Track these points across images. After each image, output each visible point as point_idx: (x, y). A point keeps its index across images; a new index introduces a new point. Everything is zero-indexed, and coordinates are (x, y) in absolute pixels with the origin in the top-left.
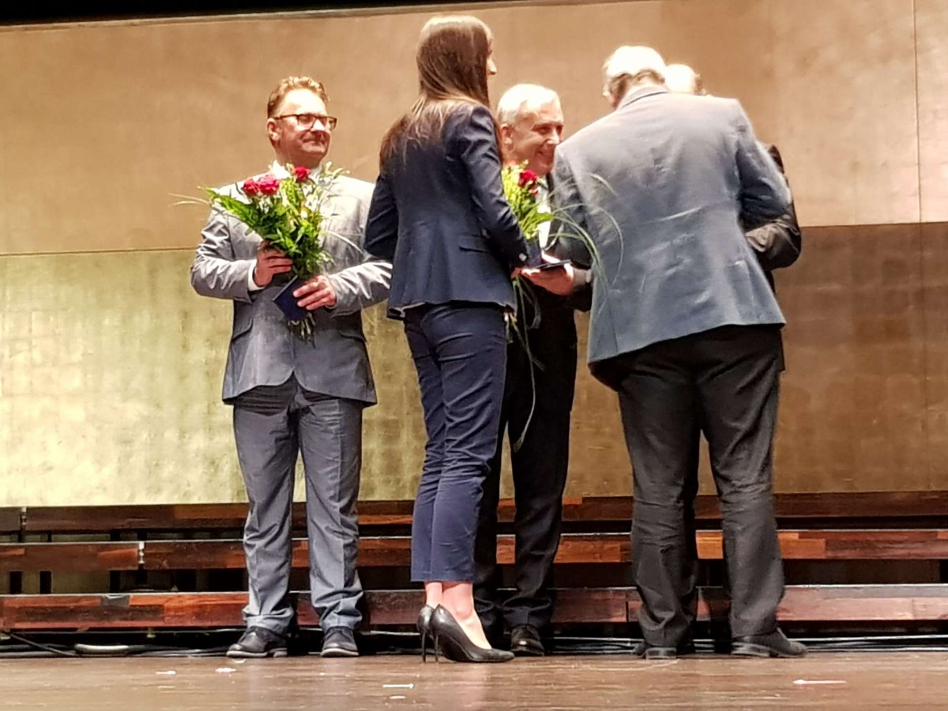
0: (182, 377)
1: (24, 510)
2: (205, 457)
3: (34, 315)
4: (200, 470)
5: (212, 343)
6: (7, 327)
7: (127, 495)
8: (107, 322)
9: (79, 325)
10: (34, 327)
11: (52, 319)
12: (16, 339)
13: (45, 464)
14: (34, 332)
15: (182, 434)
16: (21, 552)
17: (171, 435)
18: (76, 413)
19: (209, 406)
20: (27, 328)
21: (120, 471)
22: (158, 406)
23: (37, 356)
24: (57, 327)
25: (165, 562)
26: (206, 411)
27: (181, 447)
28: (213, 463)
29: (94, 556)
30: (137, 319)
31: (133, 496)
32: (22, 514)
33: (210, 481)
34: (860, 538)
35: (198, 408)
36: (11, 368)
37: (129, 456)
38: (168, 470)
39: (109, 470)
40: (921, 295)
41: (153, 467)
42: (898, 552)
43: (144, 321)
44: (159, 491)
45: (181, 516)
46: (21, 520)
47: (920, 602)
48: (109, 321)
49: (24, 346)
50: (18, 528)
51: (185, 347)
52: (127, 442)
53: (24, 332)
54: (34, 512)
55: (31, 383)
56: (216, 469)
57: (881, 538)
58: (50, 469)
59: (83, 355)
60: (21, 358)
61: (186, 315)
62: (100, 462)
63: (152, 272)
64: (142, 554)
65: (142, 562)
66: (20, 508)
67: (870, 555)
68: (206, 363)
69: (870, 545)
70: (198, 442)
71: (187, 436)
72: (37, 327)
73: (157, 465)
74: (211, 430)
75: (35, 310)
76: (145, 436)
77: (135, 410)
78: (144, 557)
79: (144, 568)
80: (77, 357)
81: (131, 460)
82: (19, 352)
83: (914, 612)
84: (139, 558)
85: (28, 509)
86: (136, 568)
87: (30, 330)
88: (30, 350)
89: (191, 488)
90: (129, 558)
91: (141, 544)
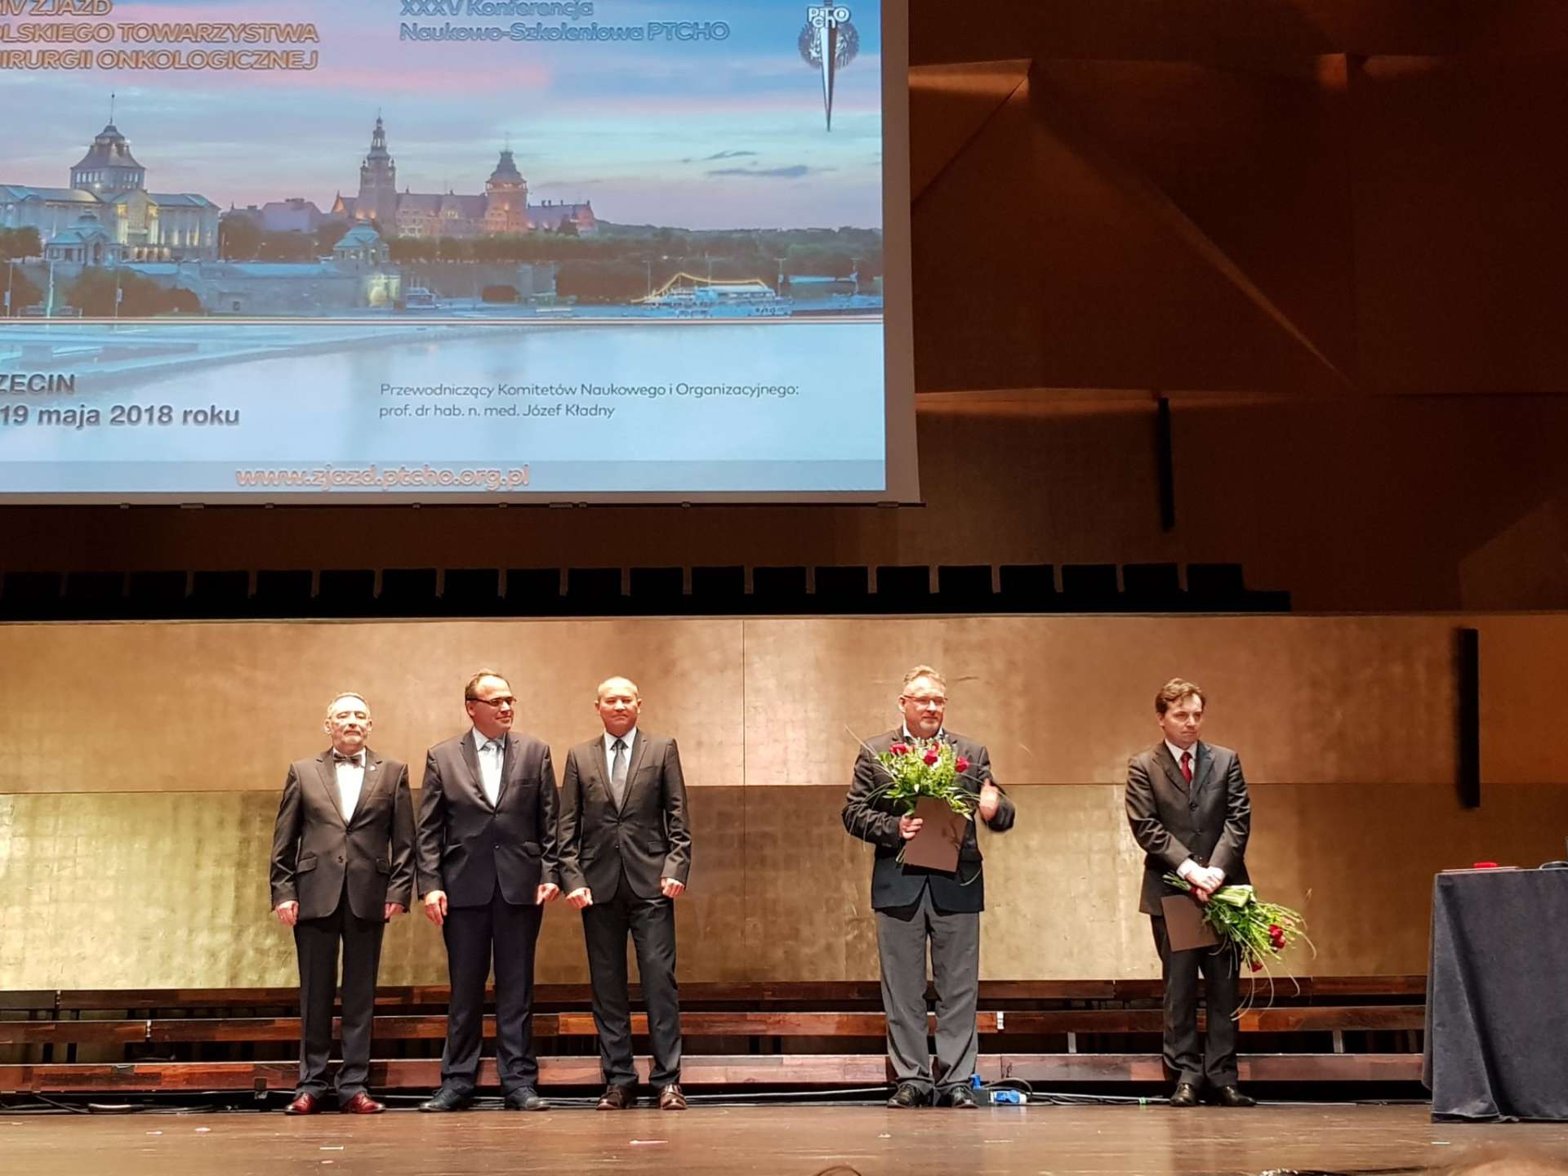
0: (194, 888)
1: (59, 993)
2: (208, 951)
3: (79, 840)
4: (203, 960)
5: (218, 863)
6: (57, 848)
7: (144, 980)
8: (137, 846)
9: (115, 848)
10: (79, 848)
11: (94, 843)
12: (64, 858)
13: (79, 954)
14: (79, 853)
15: (191, 931)
16: (53, 1027)
17: (182, 933)
18: (108, 916)
19: (213, 912)
20: (74, 848)
21: (139, 961)
22: (173, 911)
23: (80, 871)
24: (97, 849)
25: (167, 1037)
26: (210, 914)
27: (189, 942)
28: (213, 955)
29: (111, 1031)
30: (160, 845)
31: (148, 980)
32: (57, 996)
33: (210, 969)
34: (692, 1019)
35: (205, 913)
36: (59, 880)
37: (148, 949)
38: (178, 960)
39: (131, 959)
40: (744, 840)
41: (166, 958)
42: (719, 1029)
43: (166, 845)
44: (169, 977)
45: (182, 998)
46: (56, 1001)
47: (731, 1069)
48: (140, 845)
49: (70, 864)
50: (53, 1007)
51: (197, 866)
52: (145, 939)
53: (71, 852)
54: (66, 994)
55: (73, 892)
56: (215, 960)
57: (707, 1019)
58: (84, 958)
59: (117, 871)
60: (66, 873)
61: (199, 842)
62: (124, 953)
63: (176, 808)
64: (149, 1030)
65: (148, 1036)
66: (55, 991)
67: (700, 1032)
68: (213, 879)
69: (698, 1024)
70: (203, 939)
71: (194, 934)
72: (81, 849)
73: (169, 956)
74: (213, 930)
75: (81, 835)
76: (161, 934)
77: (154, 914)
78: (151, 1032)
79: (151, 1041)
80: (111, 872)
81: (149, 952)
82: (65, 868)
83: (726, 1077)
84: (146, 1033)
85: (62, 992)
86: (143, 1041)
87: (76, 851)
88: (75, 866)
89: (195, 975)
90: (139, 1033)
91: (149, 1023)
